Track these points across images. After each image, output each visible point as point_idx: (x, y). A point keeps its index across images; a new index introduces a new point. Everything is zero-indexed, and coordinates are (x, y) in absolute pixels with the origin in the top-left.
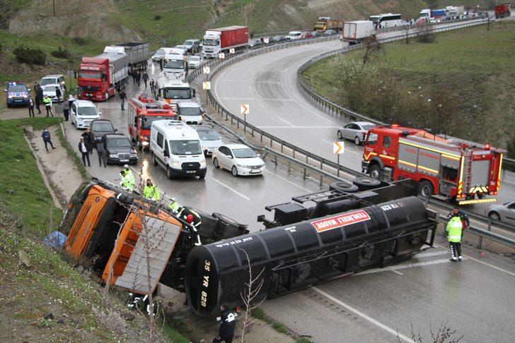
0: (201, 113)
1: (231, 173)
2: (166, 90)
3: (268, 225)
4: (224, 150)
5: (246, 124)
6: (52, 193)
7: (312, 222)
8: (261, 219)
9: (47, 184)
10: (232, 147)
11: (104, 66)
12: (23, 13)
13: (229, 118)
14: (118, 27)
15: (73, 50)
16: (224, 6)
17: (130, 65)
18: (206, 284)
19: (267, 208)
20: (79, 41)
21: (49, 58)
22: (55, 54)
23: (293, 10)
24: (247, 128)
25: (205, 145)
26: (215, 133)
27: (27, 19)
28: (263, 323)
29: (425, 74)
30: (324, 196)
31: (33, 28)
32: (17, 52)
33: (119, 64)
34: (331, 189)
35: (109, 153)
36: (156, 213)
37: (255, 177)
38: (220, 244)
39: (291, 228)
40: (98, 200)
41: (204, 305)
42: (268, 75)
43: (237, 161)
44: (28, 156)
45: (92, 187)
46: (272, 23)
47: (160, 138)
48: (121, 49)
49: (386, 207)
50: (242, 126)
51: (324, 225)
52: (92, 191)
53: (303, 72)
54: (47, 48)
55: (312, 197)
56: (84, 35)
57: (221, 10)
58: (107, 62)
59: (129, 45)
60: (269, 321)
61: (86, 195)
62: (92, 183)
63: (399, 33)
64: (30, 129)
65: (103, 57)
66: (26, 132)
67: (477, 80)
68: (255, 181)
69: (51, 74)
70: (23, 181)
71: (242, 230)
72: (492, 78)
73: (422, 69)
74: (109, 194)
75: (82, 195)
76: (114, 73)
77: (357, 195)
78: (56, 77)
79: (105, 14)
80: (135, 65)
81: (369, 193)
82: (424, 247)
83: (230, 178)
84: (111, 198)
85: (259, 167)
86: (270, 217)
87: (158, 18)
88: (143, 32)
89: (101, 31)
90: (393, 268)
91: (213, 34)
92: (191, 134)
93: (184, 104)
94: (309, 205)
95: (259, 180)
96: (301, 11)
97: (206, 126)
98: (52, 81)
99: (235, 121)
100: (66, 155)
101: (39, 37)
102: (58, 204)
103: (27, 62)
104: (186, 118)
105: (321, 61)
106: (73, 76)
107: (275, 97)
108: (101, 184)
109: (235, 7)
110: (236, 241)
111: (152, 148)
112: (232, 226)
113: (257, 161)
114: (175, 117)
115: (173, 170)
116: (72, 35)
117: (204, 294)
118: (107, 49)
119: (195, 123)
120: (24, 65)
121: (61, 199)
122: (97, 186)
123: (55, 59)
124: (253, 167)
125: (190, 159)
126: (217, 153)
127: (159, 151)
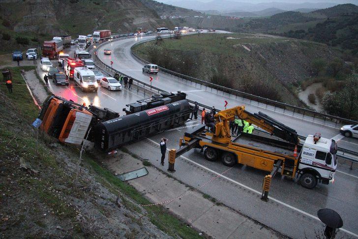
0: (94, 64)
1: (108, 89)
2: (79, 55)
3: (128, 113)
4: (105, 80)
5: (112, 69)
6: (34, 98)
7: (146, 111)
8: (124, 110)
9: (31, 94)
10: (108, 78)
11: (53, 45)
12: (19, 24)
13: (105, 66)
14: (58, 30)
15: (40, 39)
16: (101, 22)
17: (64, 45)
18: (103, 139)
19: (127, 105)
20: (42, 35)
21: (30, 41)
22: (33, 40)
23: (128, 25)
24: (113, 71)
25: (97, 77)
26: (100, 72)
27: (21, 26)
28: (128, 154)
29: (178, 51)
30: (150, 100)
31: (24, 29)
32: (17, 39)
33: (59, 44)
34: (153, 97)
35: (57, 81)
36: (82, 110)
37: (118, 91)
38: (108, 122)
39: (138, 114)
40: (55, 104)
41: (102, 147)
42: (119, 49)
43: (110, 84)
44: (23, 82)
45: (52, 99)
46: (120, 29)
47: (78, 74)
48: (60, 38)
49: (175, 104)
50: (111, 70)
51: (151, 112)
52: (52, 101)
53: (133, 48)
54: (30, 38)
55: (145, 100)
56: (44, 32)
57: (99, 24)
58: (54, 43)
59: (63, 37)
60: (130, 154)
61: (49, 102)
62: (52, 97)
63: (168, 35)
64: (23, 71)
65: (53, 41)
66: (22, 72)
67: (197, 54)
68: (118, 93)
69: (32, 48)
70: (21, 94)
71: (117, 115)
72: (202, 53)
73: (177, 49)
74: (60, 102)
75: (48, 102)
76: (58, 47)
77: (163, 99)
78: (34, 49)
79: (52, 25)
80: (66, 45)
81: (167, 99)
82: (189, 120)
83: (107, 91)
84: (61, 104)
85: (119, 87)
86: (128, 109)
87: (74, 26)
88: (68, 32)
89: (51, 31)
90: (177, 129)
91: (97, 33)
92: (91, 73)
93: (87, 61)
94: (143, 104)
95: (120, 92)
96: (130, 25)
97: (96, 70)
98: (32, 51)
99: (108, 68)
100: (39, 82)
101: (26, 33)
102: (36, 103)
103: (22, 43)
104: (88, 66)
105: (139, 45)
106: (40, 49)
107: (122, 58)
108: (56, 97)
109: (105, 23)
110: (115, 120)
111: (75, 79)
112: (112, 113)
113: (118, 84)
114: (84, 66)
115: (84, 88)
116: (39, 33)
117: (103, 143)
118: (54, 38)
119: (91, 68)
120: (20, 45)
121: (38, 101)
122: (54, 98)
123: (33, 42)
124: (116, 87)
125: (91, 83)
126: (102, 81)
127: (78, 80)
